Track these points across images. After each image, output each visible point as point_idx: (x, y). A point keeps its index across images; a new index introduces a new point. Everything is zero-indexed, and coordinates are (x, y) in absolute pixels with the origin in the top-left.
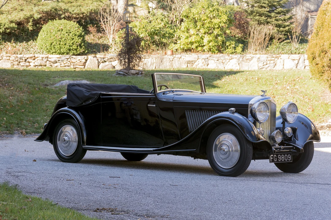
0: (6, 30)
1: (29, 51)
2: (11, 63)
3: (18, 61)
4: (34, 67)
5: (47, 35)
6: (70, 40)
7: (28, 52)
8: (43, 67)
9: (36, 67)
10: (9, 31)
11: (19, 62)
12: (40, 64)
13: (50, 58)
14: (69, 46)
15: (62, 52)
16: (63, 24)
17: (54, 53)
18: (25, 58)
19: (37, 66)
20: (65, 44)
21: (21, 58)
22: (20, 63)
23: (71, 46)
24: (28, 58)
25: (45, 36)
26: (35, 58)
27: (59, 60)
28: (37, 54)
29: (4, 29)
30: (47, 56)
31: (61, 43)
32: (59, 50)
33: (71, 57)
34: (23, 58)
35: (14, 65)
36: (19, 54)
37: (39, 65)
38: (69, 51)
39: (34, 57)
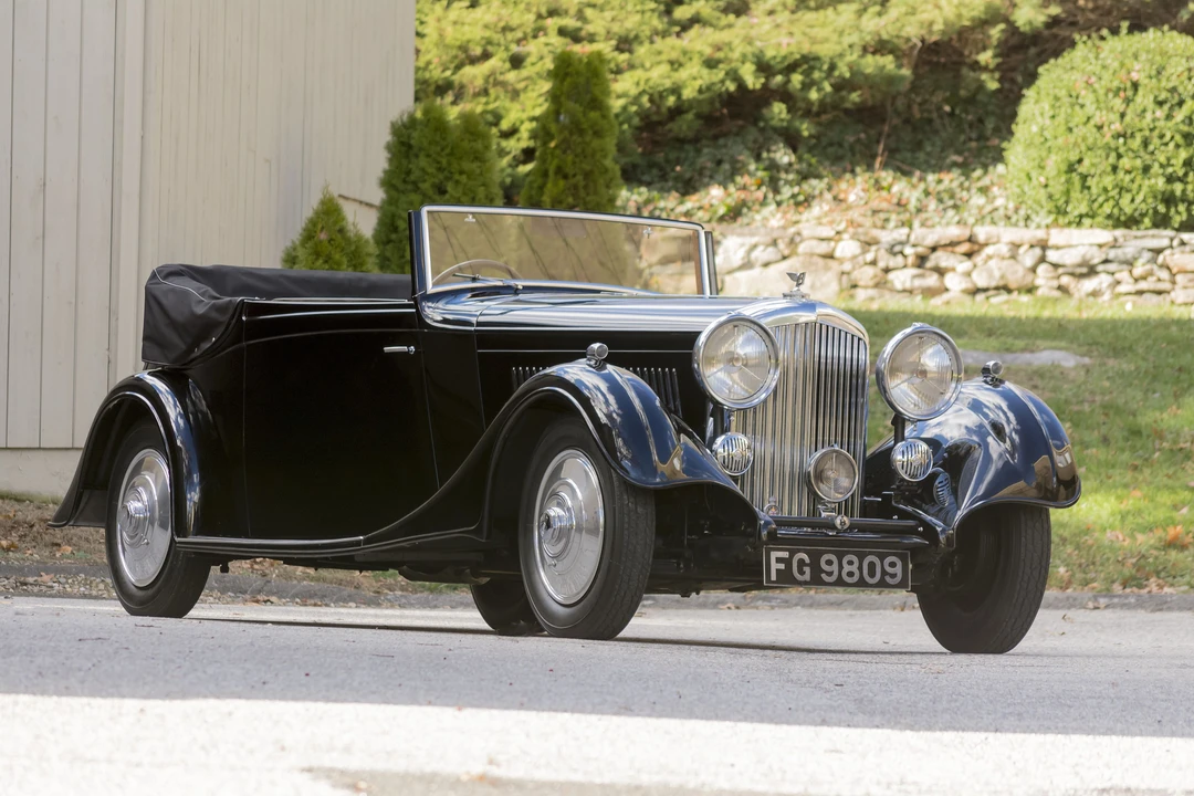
0: (844, 93)
1: (955, 207)
2: (843, 273)
3: (882, 264)
4: (967, 299)
5: (1053, 117)
6: (1172, 145)
7: (951, 213)
8: (1015, 295)
9: (980, 297)
10: (855, 97)
11: (887, 270)
12: (1001, 283)
13: (1058, 248)
14: (1170, 179)
15: (1128, 210)
16: (1143, 57)
17: (1087, 221)
18: (920, 250)
19: (985, 290)
20: (1146, 169)
21: (897, 249)
22: (891, 276)
23: (1180, 180)
24: (934, 249)
25: (1042, 129)
26: (976, 247)
27: (1103, 257)
28: (993, 222)
29: (828, 88)
30: (1041, 234)
31: (1125, 163)
32: (1111, 203)
33: (1175, 243)
34: (908, 251)
35: (855, 286)
36: (892, 224)
37: (993, 284)
38: (1168, 208)
39: (970, 240)
